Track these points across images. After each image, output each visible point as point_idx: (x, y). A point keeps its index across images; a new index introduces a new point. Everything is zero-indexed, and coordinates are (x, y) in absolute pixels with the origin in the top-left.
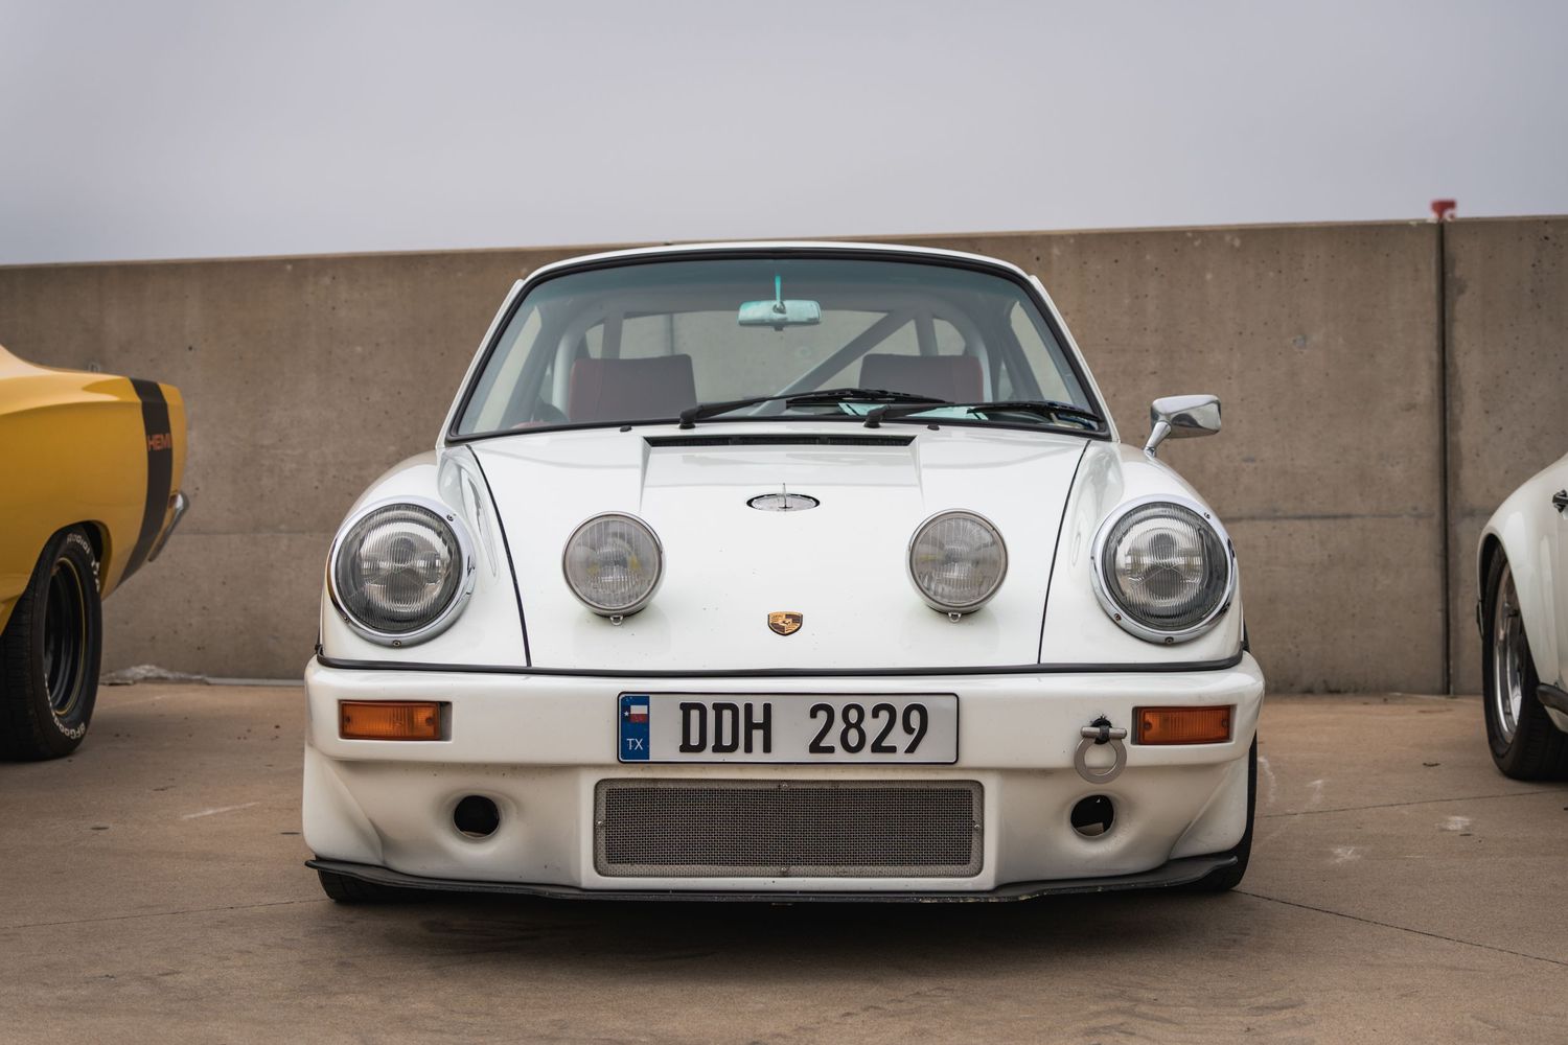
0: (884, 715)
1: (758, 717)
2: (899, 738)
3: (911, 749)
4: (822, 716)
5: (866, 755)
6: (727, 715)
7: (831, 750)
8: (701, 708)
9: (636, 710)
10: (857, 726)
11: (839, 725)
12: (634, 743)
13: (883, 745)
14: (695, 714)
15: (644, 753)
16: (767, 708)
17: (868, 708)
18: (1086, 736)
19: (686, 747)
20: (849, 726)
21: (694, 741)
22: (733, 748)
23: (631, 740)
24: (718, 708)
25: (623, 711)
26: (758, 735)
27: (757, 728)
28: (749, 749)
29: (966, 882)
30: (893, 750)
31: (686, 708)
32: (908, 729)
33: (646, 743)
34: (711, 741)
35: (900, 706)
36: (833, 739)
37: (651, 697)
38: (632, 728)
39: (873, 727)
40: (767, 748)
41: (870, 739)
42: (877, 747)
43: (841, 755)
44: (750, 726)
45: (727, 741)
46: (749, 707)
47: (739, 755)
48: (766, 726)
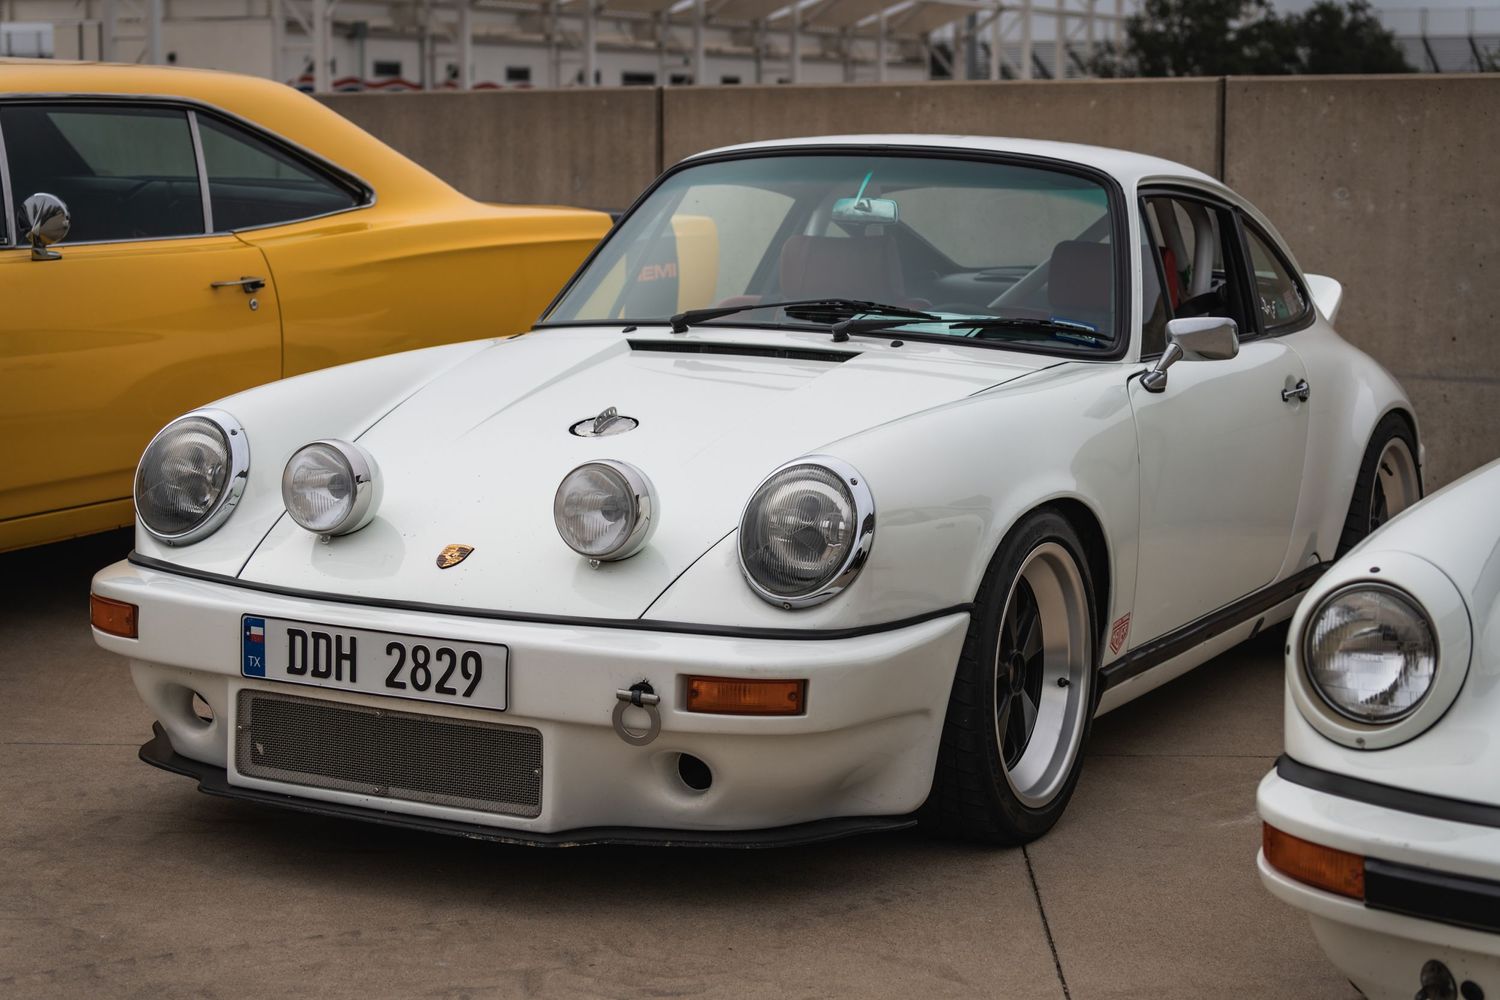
0: (446, 658)
1: (346, 650)
2: (457, 681)
3: (468, 693)
4: (396, 653)
5: (431, 694)
6: (323, 643)
7: (402, 686)
8: (302, 634)
9: (256, 631)
10: (424, 666)
11: (409, 664)
12: (254, 661)
13: (445, 686)
14: (298, 640)
15: (261, 671)
16: (353, 641)
17: (433, 650)
18: (621, 698)
19: (292, 670)
20: (418, 666)
21: (298, 665)
22: (326, 675)
23: (251, 657)
24: (317, 636)
25: (246, 631)
26: (346, 665)
27: (346, 659)
28: (339, 677)
29: (525, 823)
30: (452, 692)
31: (292, 633)
32: (466, 675)
33: (262, 661)
34: (310, 667)
35: (460, 651)
36: (404, 676)
37: (266, 620)
38: (253, 647)
39: (438, 669)
40: (353, 679)
41: (435, 679)
42: (440, 689)
43: (411, 692)
44: (340, 657)
45: (323, 668)
46: (339, 638)
47: (331, 682)
48: (352, 657)
